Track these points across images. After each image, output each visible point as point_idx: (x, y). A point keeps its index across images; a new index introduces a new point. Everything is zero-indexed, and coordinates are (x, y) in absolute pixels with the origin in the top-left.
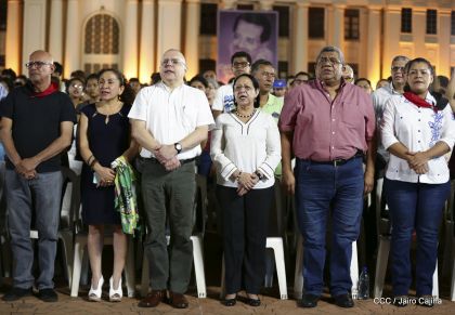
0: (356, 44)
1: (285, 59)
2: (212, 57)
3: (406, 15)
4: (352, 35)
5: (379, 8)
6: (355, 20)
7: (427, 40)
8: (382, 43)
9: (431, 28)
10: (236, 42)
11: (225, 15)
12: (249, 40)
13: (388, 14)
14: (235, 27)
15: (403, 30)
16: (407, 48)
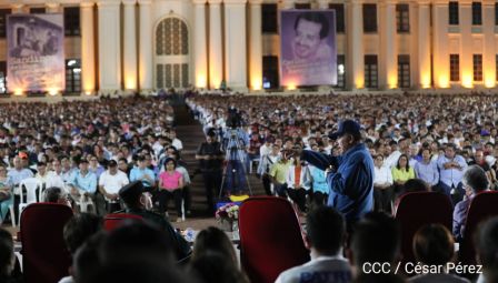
0: (407, 36)
1: (341, 53)
2: (274, 54)
3: (454, 8)
4: (403, 28)
5: (428, 2)
6: (405, 14)
7: (473, 31)
8: (432, 34)
9: (477, 17)
10: (297, 39)
12: (309, 37)
13: (436, 9)
14: (296, 26)
15: (451, 23)
16: (455, 39)
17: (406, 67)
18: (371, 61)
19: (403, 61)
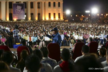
0: (40, 9)
1: (26, 13)
2: (11, 13)
3: (50, 3)
4: (39, 7)
5: (44, 2)
6: (39, 4)
7: (54, 8)
8: (45, 9)
9: (54, 6)
10: (16, 10)
11: (14, 4)
12: (19, 9)
13: (46, 3)
14: (16, 7)
15: (49, 6)
16: (50, 10)
17: (39, 16)
18: (32, 14)
19: (39, 15)
